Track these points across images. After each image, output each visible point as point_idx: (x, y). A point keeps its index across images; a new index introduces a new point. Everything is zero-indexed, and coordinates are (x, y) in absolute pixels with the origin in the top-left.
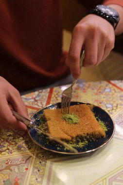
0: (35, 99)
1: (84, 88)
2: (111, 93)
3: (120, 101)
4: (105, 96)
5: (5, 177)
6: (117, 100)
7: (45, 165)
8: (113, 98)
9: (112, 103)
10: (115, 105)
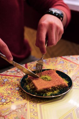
0: (17, 71)
1: (47, 62)
2: (64, 64)
3: (71, 68)
4: (61, 66)
5: (14, 116)
6: (69, 67)
7: (36, 107)
8: (67, 67)
9: (66, 69)
10: (68, 70)
